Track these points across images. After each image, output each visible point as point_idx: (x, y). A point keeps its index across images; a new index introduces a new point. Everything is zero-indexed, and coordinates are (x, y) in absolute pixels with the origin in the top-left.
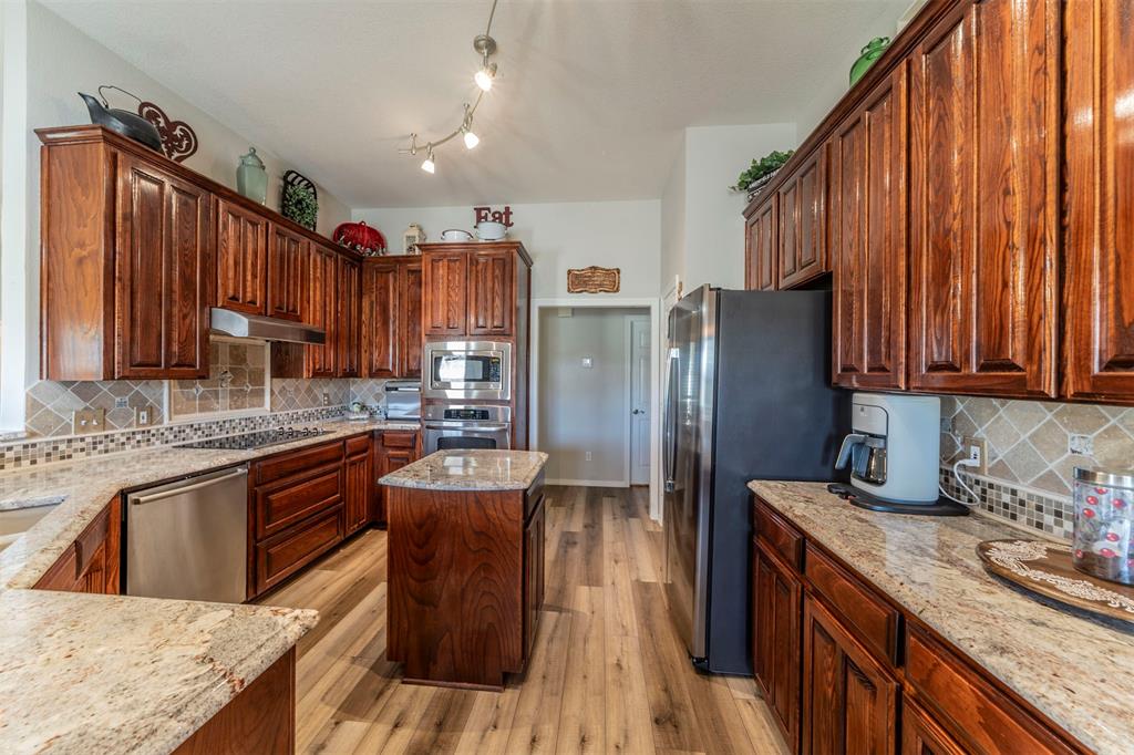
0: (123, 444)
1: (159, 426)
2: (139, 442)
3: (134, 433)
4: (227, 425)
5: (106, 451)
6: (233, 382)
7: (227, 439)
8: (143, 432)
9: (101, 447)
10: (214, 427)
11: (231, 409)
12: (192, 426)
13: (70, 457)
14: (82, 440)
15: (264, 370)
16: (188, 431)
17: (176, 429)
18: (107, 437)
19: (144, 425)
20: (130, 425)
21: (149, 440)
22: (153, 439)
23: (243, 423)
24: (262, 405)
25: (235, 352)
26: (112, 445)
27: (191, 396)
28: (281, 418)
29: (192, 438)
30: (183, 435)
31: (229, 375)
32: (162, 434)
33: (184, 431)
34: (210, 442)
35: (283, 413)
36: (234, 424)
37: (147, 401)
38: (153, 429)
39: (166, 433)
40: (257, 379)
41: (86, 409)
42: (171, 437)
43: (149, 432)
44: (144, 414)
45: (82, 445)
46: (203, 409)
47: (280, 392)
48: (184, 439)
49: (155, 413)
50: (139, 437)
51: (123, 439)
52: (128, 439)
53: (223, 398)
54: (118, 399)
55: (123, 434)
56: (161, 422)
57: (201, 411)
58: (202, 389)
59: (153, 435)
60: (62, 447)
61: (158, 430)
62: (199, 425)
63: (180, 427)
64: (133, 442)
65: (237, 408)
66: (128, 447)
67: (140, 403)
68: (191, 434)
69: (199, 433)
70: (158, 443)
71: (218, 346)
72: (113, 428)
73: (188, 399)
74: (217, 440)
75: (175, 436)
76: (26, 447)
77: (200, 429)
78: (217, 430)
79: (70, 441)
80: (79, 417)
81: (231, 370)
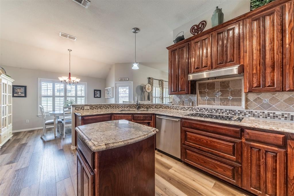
0: (187, 110)
1: (195, 107)
2: (190, 110)
3: (189, 108)
4: (219, 111)
5: (184, 110)
6: (222, 95)
7: (219, 116)
8: (191, 108)
9: (183, 109)
10: (213, 110)
11: (221, 105)
12: (205, 109)
13: (178, 110)
14: (180, 107)
15: (241, 90)
16: (203, 110)
17: (200, 108)
18: (184, 107)
19: (191, 106)
20: (188, 106)
21: (193, 110)
22: (194, 110)
23: (228, 111)
24: (241, 106)
25: (223, 84)
26: (185, 109)
27: (204, 100)
28: (256, 114)
29: (205, 112)
30: (202, 111)
31: (220, 93)
32: (196, 109)
33: (202, 110)
34: (212, 115)
35: (259, 111)
36: (222, 111)
37: (192, 100)
38: (194, 107)
39: (197, 109)
40: (237, 94)
41: (180, 101)
42: (198, 110)
43: (193, 108)
44: (191, 103)
45: (180, 108)
46: (208, 104)
47: (255, 100)
48: (202, 112)
49: (194, 103)
50: (190, 109)
51: (187, 109)
52: (188, 109)
53: (217, 101)
54: (186, 99)
55: (187, 107)
56: (195, 106)
57: (207, 105)
58: (208, 98)
59: (194, 109)
60: (177, 108)
61: (195, 108)
62: (207, 109)
63: (201, 108)
64: (189, 110)
65: (224, 105)
66: (188, 111)
67: (190, 100)
68: (205, 111)
69: (208, 111)
70: (195, 111)
71: (215, 83)
72: (185, 106)
73: (203, 100)
74: (215, 115)
75: (200, 111)
76: (173, 107)
77: (207, 110)
78: (215, 112)
79: (178, 107)
80: (179, 102)
81: (221, 91)
